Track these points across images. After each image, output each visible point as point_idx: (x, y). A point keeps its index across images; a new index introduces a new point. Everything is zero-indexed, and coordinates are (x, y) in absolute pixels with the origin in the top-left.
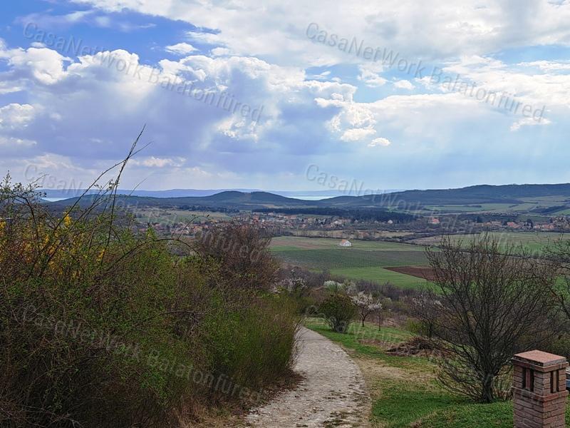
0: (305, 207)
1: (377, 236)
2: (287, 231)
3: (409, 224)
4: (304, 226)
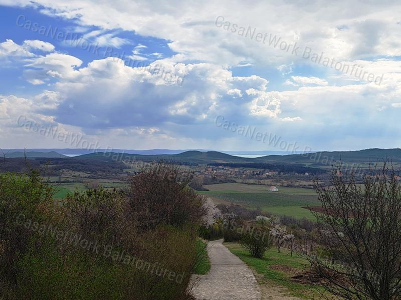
0: (245, 162)
1: (297, 184)
2: (232, 179)
3: (320, 176)
4: (244, 175)
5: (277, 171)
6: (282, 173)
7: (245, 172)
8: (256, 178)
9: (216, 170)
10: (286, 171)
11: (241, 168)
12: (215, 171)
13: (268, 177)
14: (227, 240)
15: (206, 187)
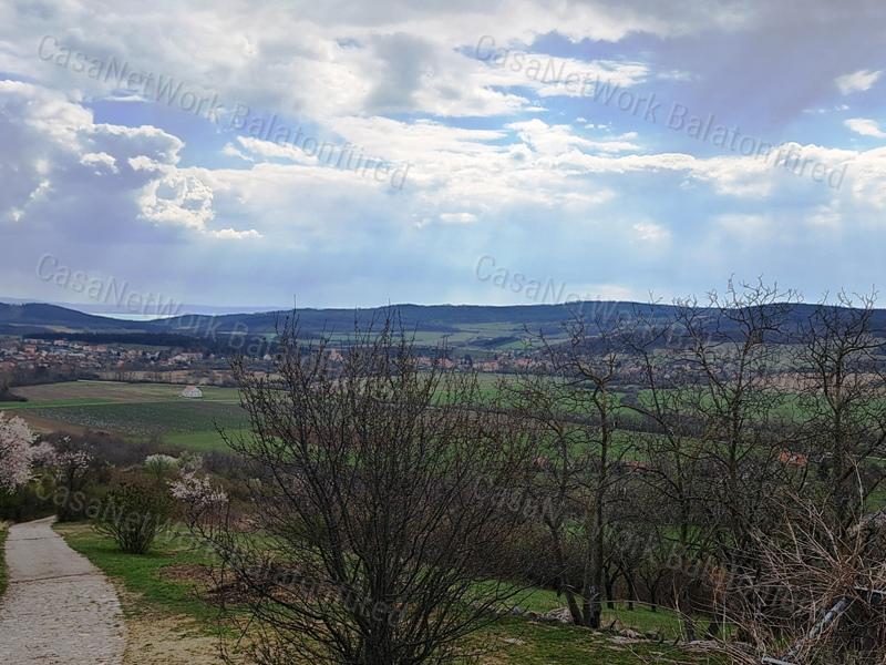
0: (123, 331)
2: (88, 371)
4: (121, 363)
5: (201, 351)
6: (213, 355)
7: (122, 355)
8: (151, 368)
9: (48, 350)
10: (222, 351)
11: (114, 345)
12: (44, 353)
13: (180, 366)
14: (66, 517)
15: (20, 392)
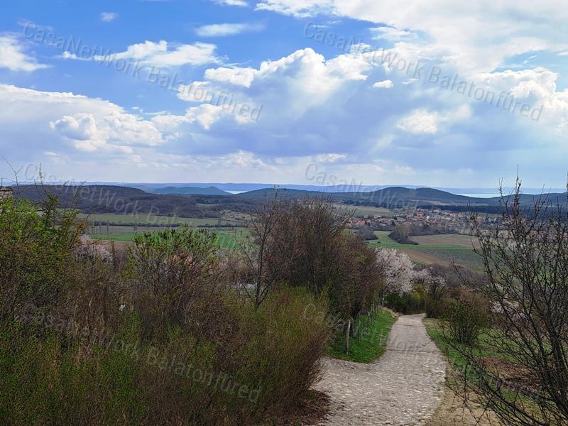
0: (475, 205)
2: (453, 229)
4: (472, 224)
9: (430, 215)
14: (431, 315)
15: (415, 239)
